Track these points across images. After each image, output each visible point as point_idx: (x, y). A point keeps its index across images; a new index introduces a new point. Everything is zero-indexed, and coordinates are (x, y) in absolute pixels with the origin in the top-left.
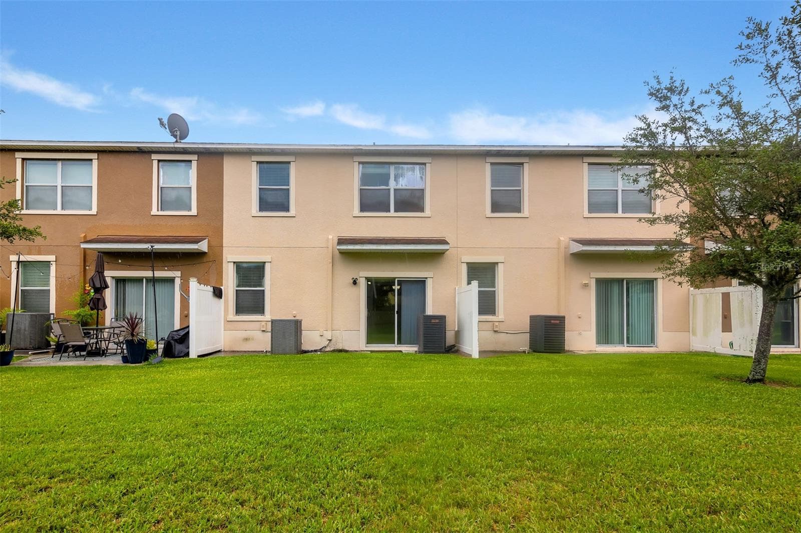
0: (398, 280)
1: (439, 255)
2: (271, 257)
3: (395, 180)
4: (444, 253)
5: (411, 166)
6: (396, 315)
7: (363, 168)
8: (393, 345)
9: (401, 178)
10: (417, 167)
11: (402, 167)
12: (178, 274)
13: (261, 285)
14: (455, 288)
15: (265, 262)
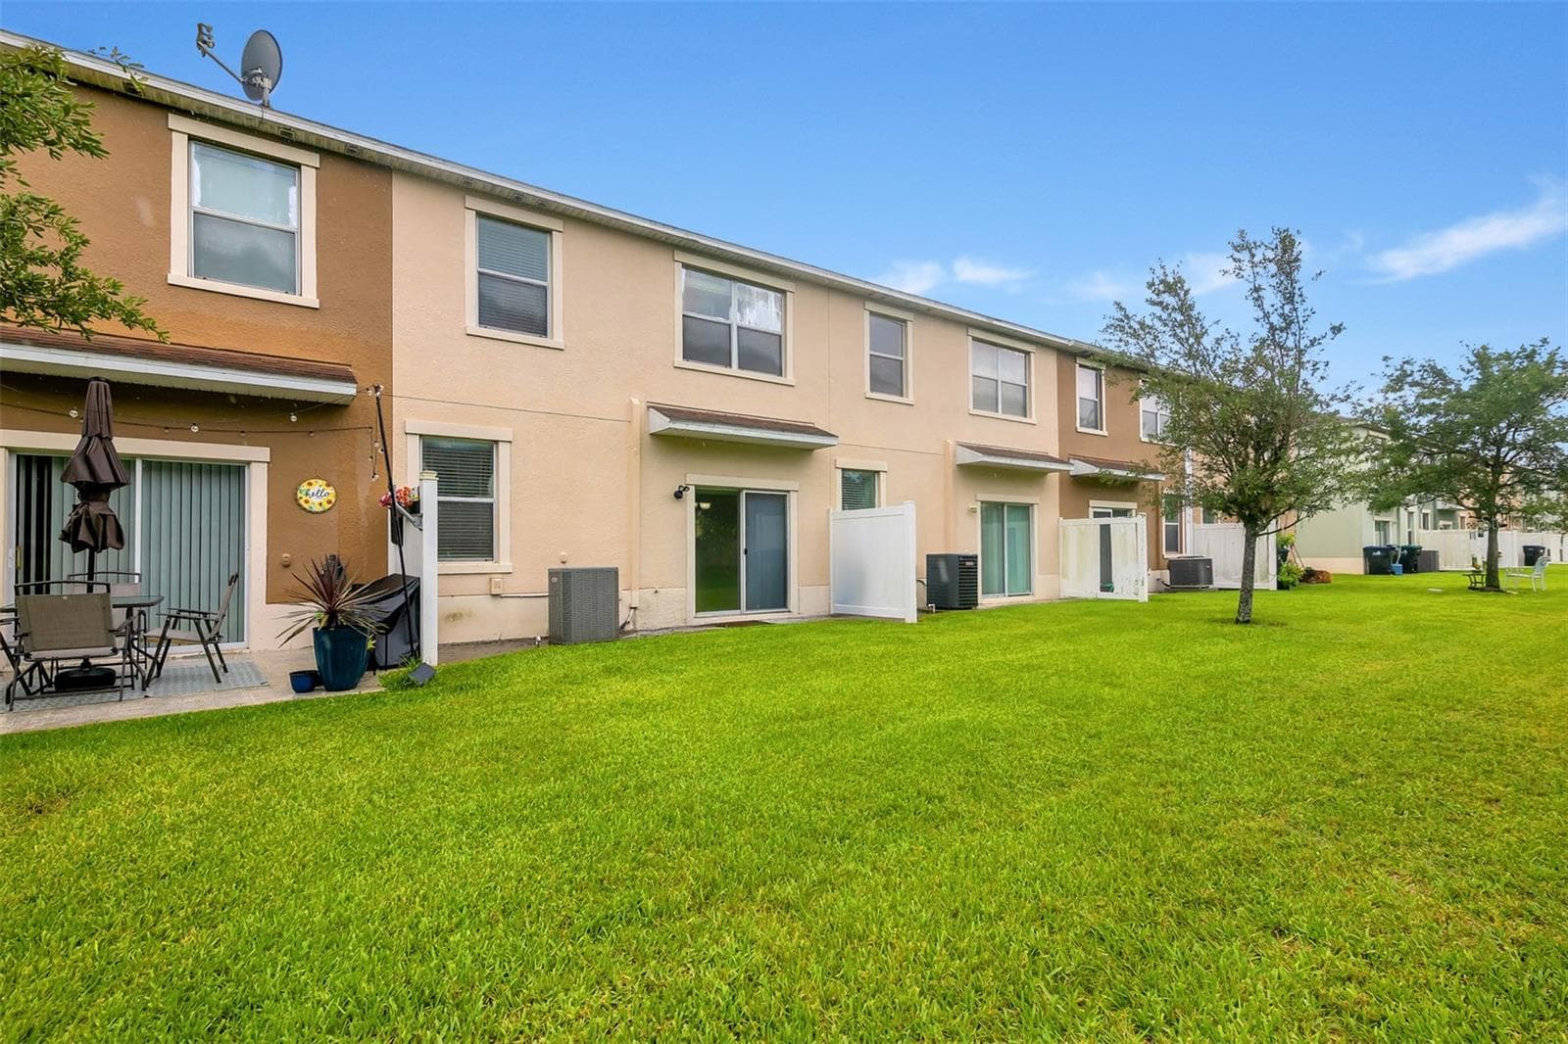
0: (746, 494)
1: (806, 451)
2: (513, 432)
3: (739, 310)
4: (813, 450)
5: (764, 291)
6: (743, 558)
7: (686, 275)
8: (738, 612)
9: (748, 309)
10: (772, 294)
11: (750, 291)
12: (263, 453)
13: (486, 493)
14: (829, 510)
15: (496, 442)
